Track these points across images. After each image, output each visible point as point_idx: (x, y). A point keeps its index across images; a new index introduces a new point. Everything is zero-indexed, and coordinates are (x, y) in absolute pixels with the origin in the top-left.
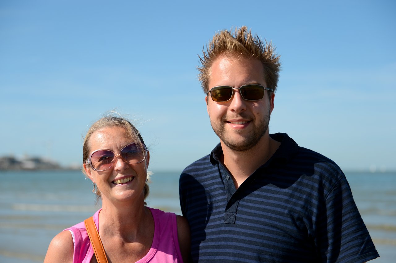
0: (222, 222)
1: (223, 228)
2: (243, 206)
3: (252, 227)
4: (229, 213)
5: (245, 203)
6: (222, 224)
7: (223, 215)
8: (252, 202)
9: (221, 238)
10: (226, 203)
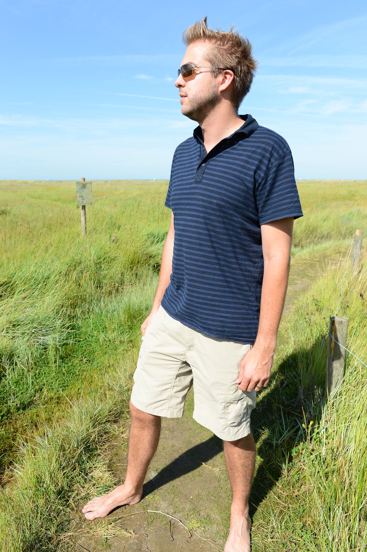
0: (193, 180)
1: (193, 185)
2: (209, 169)
3: (213, 185)
4: (198, 174)
5: (210, 167)
6: (193, 182)
7: (195, 175)
8: (216, 166)
9: (191, 192)
10: (197, 167)
